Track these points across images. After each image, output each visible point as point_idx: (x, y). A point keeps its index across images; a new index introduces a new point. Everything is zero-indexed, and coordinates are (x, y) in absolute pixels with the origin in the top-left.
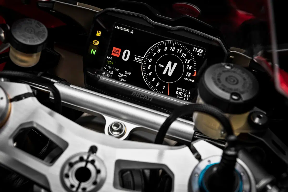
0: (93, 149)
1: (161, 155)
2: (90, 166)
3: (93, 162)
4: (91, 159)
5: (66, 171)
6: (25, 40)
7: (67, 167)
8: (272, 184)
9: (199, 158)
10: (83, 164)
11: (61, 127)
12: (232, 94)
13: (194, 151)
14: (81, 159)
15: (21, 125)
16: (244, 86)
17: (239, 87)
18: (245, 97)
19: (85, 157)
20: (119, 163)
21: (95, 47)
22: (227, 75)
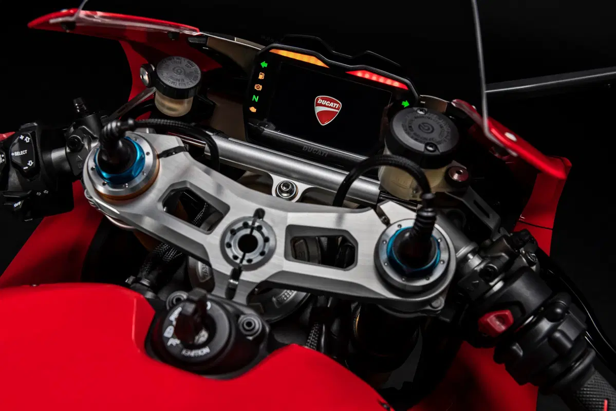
0: (260, 214)
2: (256, 234)
3: (259, 229)
4: (257, 224)
5: (227, 240)
7: (229, 235)
8: (474, 252)
9: (387, 222)
10: (248, 231)
11: (220, 188)
12: (427, 144)
13: (381, 214)
14: (246, 225)
15: (172, 186)
16: (441, 134)
17: (435, 136)
18: (442, 148)
19: (250, 223)
20: (290, 229)
21: (257, 93)
22: (420, 121)
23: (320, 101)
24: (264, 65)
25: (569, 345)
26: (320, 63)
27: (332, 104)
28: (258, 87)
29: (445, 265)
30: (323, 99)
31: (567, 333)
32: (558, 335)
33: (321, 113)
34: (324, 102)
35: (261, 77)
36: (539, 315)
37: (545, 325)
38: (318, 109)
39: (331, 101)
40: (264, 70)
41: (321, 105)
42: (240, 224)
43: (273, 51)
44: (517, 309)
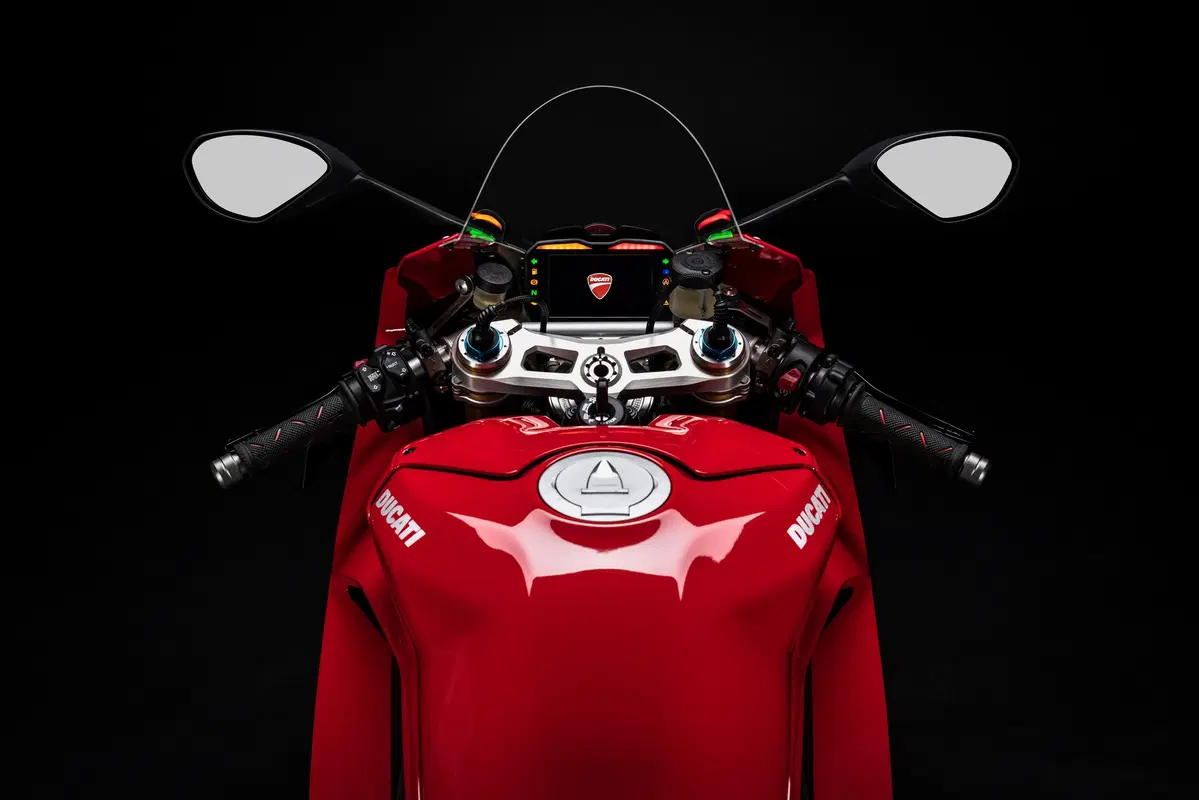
0: (601, 351)
1: (652, 342)
2: (604, 363)
3: (605, 359)
4: (603, 357)
5: (586, 372)
6: (492, 278)
7: (586, 369)
8: (757, 343)
9: (692, 333)
10: (597, 363)
11: (553, 342)
12: (703, 271)
13: (686, 329)
14: (595, 360)
15: (535, 347)
16: (709, 263)
17: (706, 264)
18: (714, 271)
19: (598, 357)
20: (627, 354)
21: (534, 287)
22: (691, 258)
23: (592, 280)
24: (534, 261)
25: (842, 377)
26: (582, 247)
27: (603, 279)
28: (534, 282)
29: (742, 345)
30: (594, 277)
31: (838, 373)
32: (833, 373)
33: (595, 289)
34: (595, 279)
35: (534, 272)
36: (815, 368)
37: (822, 373)
38: (592, 287)
39: (602, 276)
40: (535, 266)
41: (594, 282)
42: (591, 360)
43: (539, 248)
44: (800, 366)
